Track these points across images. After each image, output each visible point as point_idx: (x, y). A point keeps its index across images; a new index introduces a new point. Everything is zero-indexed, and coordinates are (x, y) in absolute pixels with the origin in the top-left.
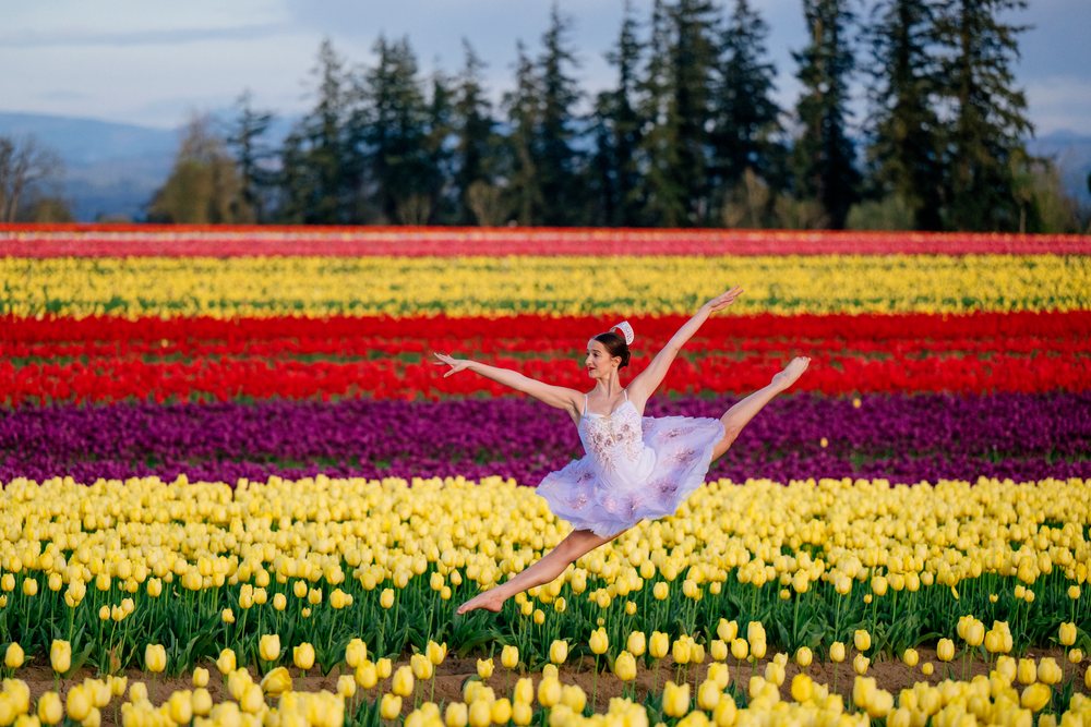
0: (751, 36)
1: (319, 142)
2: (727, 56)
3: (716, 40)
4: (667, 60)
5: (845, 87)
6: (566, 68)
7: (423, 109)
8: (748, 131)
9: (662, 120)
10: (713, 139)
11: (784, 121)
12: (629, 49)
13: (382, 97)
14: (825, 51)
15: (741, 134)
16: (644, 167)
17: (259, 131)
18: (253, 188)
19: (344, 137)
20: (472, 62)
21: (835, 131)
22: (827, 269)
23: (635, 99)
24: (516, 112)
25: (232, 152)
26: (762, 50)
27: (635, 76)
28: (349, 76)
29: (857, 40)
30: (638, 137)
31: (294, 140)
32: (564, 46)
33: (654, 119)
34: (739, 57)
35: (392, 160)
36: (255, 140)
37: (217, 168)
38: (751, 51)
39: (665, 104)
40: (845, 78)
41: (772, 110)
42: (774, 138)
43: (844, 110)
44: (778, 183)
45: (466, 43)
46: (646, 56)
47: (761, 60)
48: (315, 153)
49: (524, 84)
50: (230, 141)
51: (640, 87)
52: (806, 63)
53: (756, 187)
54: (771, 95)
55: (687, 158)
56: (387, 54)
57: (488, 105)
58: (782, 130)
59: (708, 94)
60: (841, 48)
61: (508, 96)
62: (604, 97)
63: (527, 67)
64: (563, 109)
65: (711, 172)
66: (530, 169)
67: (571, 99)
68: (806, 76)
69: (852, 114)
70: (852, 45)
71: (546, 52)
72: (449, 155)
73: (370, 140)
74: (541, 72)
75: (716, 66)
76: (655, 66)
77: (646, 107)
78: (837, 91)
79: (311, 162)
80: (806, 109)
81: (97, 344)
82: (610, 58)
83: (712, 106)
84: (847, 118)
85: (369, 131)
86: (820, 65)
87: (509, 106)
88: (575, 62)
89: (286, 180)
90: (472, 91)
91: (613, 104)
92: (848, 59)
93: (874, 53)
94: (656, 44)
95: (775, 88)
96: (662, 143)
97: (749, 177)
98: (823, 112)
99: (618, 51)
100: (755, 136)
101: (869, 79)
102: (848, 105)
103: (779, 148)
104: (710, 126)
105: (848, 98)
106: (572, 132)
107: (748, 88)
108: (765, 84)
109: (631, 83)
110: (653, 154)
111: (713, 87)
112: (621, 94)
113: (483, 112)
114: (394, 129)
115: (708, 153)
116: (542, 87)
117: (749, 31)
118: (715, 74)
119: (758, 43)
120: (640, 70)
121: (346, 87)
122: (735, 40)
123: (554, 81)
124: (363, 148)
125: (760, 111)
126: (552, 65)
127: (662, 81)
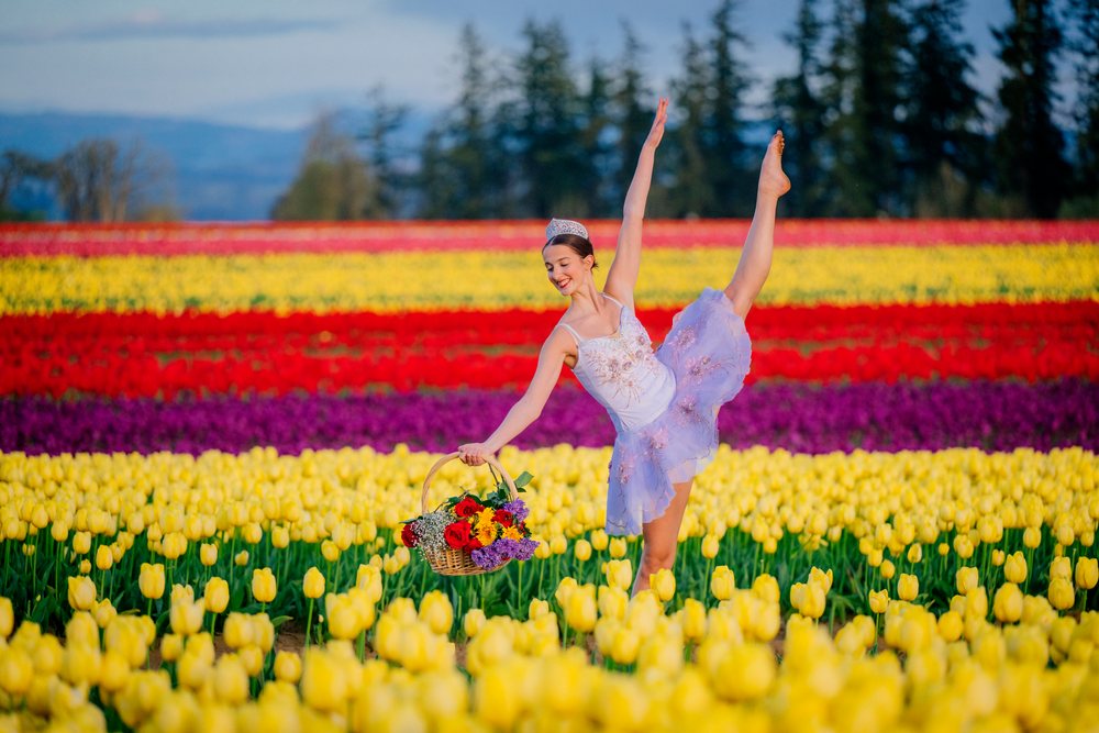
0: (945, 13)
1: (462, 139)
2: (919, 35)
3: (906, 17)
4: (852, 40)
5: (1051, 67)
6: (737, 51)
7: (578, 99)
8: (943, 119)
9: (847, 107)
10: (903, 128)
11: (983, 107)
12: (808, 29)
13: (533, 87)
14: (1029, 28)
15: (936, 121)
16: (827, 161)
17: (393, 127)
18: (388, 190)
19: (488, 132)
20: (633, 45)
21: (1042, 117)
22: (1058, 259)
23: (816, 84)
24: (683, 101)
25: (364, 151)
26: (958, 28)
27: (816, 59)
28: (494, 64)
29: (1065, 14)
30: (820, 128)
31: (433, 136)
32: (734, 26)
33: (837, 107)
34: (934, 36)
35: (545, 157)
36: (391, 138)
37: (347, 170)
38: (946, 28)
39: (849, 89)
40: (1053, 58)
41: (970, 95)
42: (973, 126)
43: (1052, 94)
44: (976, 176)
45: (625, 25)
46: (828, 35)
47: (958, 39)
48: (459, 150)
49: (692, 70)
50: (362, 137)
51: (822, 70)
52: (1009, 43)
53: (953, 181)
54: (970, 79)
55: (875, 151)
56: (537, 38)
57: (650, 93)
58: (980, 116)
59: (897, 78)
60: (1048, 25)
61: (673, 84)
62: (781, 84)
63: (693, 51)
64: (735, 97)
65: (901, 165)
66: (698, 164)
67: (743, 85)
68: (1008, 56)
69: (1060, 98)
70: (1060, 20)
71: (714, 33)
72: (607, 151)
73: (519, 134)
74: (708, 56)
75: (907, 46)
76: (838, 48)
77: (829, 95)
78: (1044, 73)
79: (452, 160)
80: (1008, 93)
81: (250, 338)
82: (788, 39)
83: (902, 91)
84: (1055, 103)
85: (518, 125)
86: (1024, 44)
87: (675, 94)
88: (748, 45)
89: (425, 181)
90: (632, 77)
91: (792, 91)
92: (1055, 38)
93: (1085, 31)
94: (838, 22)
95: (973, 70)
96: (847, 134)
97: (946, 170)
98: (1028, 96)
99: (796, 31)
100: (952, 123)
101: (1079, 59)
102: (1055, 88)
103: (979, 139)
104: (900, 113)
105: (1056, 80)
106: (746, 124)
107: (942, 71)
108: (962, 65)
109: (811, 68)
110: (837, 146)
111: (903, 70)
112: (800, 81)
113: (644, 101)
114: (545, 123)
115: (898, 144)
116: (710, 74)
117: (944, 7)
118: (906, 56)
119: (954, 20)
120: (822, 53)
121: (490, 75)
122: (928, 16)
123: (724, 66)
124: (513, 144)
125: (956, 96)
126: (721, 48)
127: (847, 63)
